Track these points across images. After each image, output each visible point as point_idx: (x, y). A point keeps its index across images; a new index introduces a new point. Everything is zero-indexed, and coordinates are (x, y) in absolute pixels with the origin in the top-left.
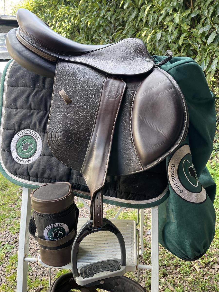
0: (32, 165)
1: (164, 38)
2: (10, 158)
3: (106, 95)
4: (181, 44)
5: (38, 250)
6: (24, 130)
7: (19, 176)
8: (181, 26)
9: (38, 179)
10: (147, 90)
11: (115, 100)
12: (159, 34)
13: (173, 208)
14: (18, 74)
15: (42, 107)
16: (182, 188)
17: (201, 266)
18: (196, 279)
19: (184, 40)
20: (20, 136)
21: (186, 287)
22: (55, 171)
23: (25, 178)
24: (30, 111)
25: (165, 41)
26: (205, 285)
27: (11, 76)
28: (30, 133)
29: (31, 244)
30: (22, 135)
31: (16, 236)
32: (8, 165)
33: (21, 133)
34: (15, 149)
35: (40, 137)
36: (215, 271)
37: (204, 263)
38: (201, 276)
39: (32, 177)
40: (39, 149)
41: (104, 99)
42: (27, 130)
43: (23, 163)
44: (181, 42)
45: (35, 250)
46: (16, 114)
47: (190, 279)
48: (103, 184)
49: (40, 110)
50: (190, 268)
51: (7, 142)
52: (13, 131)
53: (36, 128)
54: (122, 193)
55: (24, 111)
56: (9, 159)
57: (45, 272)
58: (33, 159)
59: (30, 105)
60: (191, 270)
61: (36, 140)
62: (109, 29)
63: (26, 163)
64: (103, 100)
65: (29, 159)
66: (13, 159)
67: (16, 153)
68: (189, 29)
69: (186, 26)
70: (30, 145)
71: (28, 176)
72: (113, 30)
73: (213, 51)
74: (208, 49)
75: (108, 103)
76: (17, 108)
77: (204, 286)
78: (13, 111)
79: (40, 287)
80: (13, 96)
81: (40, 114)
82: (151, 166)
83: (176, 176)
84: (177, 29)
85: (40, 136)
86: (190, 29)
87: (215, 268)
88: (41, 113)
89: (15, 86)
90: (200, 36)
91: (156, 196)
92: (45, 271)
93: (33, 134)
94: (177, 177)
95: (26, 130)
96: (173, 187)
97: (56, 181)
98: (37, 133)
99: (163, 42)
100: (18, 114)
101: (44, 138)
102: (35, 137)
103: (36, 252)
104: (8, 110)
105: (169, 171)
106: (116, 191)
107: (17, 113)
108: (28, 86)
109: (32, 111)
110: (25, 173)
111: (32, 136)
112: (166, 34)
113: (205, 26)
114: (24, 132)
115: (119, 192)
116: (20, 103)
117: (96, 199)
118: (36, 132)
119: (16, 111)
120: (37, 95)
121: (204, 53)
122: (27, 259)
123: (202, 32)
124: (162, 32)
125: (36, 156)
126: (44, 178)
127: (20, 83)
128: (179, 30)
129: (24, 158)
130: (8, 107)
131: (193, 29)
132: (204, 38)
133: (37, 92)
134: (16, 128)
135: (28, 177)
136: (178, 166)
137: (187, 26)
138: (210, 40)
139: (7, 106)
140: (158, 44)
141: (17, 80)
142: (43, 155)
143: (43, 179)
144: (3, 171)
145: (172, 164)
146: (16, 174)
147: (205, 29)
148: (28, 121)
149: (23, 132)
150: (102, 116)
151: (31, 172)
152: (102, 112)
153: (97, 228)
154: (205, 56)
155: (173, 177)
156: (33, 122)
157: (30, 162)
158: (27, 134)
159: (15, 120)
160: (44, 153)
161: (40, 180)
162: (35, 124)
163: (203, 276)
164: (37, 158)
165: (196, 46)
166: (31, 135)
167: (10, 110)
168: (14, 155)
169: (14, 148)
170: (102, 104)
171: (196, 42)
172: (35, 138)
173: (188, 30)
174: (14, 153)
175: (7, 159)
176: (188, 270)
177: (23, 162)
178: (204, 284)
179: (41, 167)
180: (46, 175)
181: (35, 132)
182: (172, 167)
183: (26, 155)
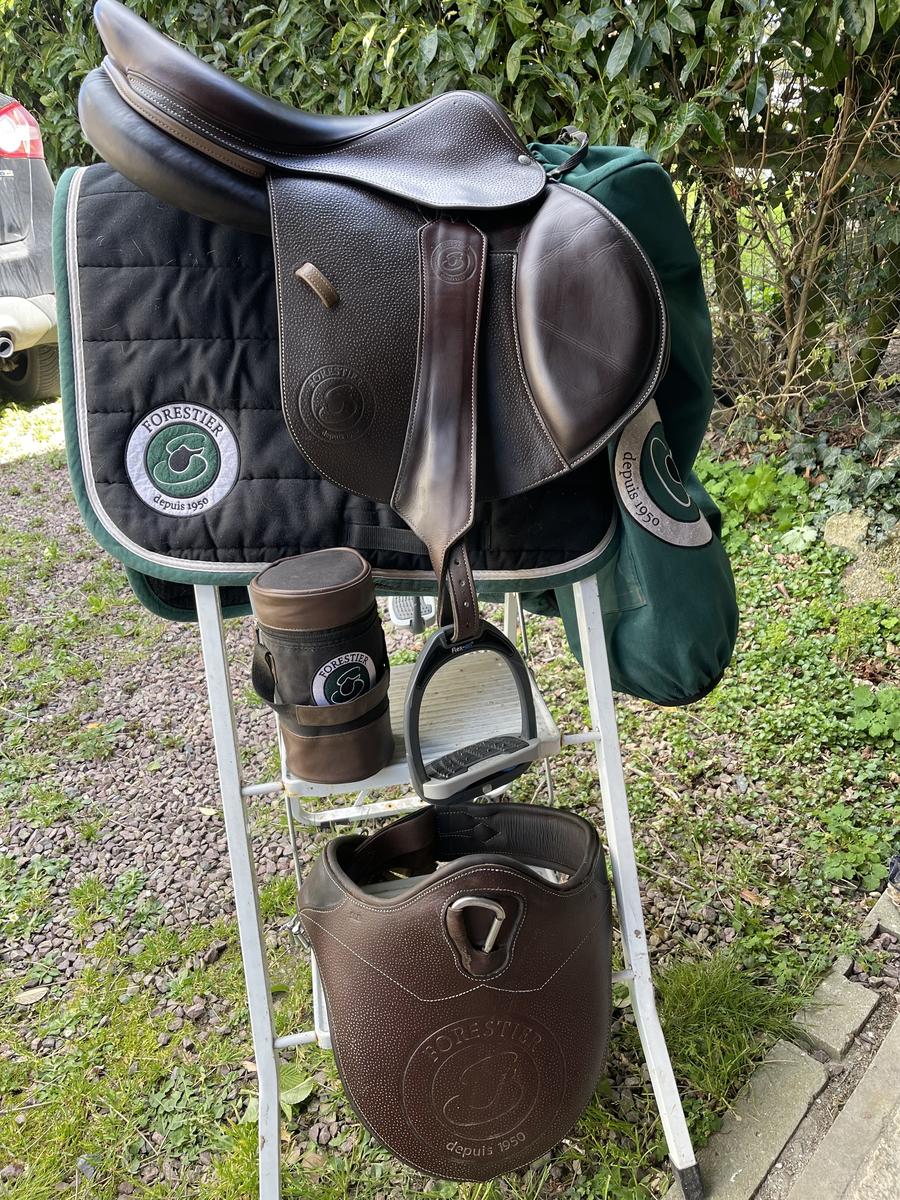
0: (218, 511)
1: (447, 56)
2: (134, 503)
3: (436, 272)
4: (512, 78)
5: (160, 852)
6: (166, 408)
7: (178, 552)
8: (504, 11)
9: (246, 551)
10: (547, 249)
11: (466, 285)
12: (428, 37)
13: (641, 569)
14: (114, 222)
15: (217, 329)
16: (657, 513)
17: (681, 787)
18: (676, 818)
19: (524, 63)
20: (154, 429)
21: (654, 845)
22: (295, 520)
23: (202, 556)
24: (179, 345)
25: (450, 67)
26: (704, 827)
27: (87, 233)
28: (187, 416)
29: (127, 841)
30: (162, 425)
31: (62, 830)
32: (134, 524)
33: (156, 420)
34: (144, 471)
35: (223, 424)
36: (722, 791)
37: (689, 776)
38: (687, 810)
39: (225, 547)
40: (226, 462)
41: (432, 282)
42: (175, 409)
43: (184, 512)
44: (513, 70)
45: (150, 856)
46: (131, 358)
47: (658, 823)
48: (470, 522)
49: (211, 337)
50: (654, 797)
51: (112, 453)
52: (127, 415)
53: (206, 397)
54: (499, 555)
55: (157, 347)
56: (132, 504)
57: (213, 906)
58: (215, 495)
59: (176, 324)
60: (658, 801)
61: (213, 434)
62: (206, 14)
63: (192, 512)
64: (431, 287)
65: (199, 498)
66: (144, 503)
67: (151, 485)
68: (538, 20)
69: (524, 11)
70: (193, 453)
71: (209, 548)
72: (222, 18)
73: (625, 103)
74: (612, 97)
75: (447, 295)
76: (127, 338)
77: (701, 832)
78: (119, 350)
79: (216, 947)
80: (109, 298)
81: (213, 352)
82: (589, 455)
83: (637, 483)
84: (494, 22)
85: (225, 421)
86: (540, 21)
87: (720, 785)
88: (216, 348)
89: (108, 266)
90: (576, 49)
91: (590, 549)
92: (211, 902)
93: (199, 417)
94: (641, 487)
95: (170, 407)
96: (633, 514)
97: (302, 549)
98: (210, 413)
99: (446, 70)
100: (140, 357)
101: (239, 425)
102: (207, 425)
103: (157, 859)
104: (98, 348)
105: (617, 473)
106: (481, 553)
107: (134, 354)
108: (156, 261)
109: (185, 343)
110: (201, 540)
111: (197, 422)
112: (455, 40)
113: (594, 10)
114: (166, 415)
115: (491, 552)
116: (136, 319)
117: (453, 566)
118: (207, 411)
119: (126, 348)
120: (194, 290)
121: (595, 111)
122: (247, 790)
123: (584, 35)
124: (440, 32)
125: (222, 486)
126: (263, 545)
127: (126, 252)
128: (500, 25)
129: (182, 496)
130: (91, 338)
131: (553, 22)
132: (592, 53)
133: (191, 280)
134: (138, 403)
135: (210, 552)
136: (639, 456)
137: (528, 10)
138: (614, 66)
139: (89, 335)
140: (424, 76)
141: (113, 243)
142: (245, 476)
143: (260, 549)
144: (117, 548)
145: (623, 453)
146: (165, 549)
147: (593, 22)
148: (177, 378)
149: (162, 415)
150: (436, 334)
151: (219, 535)
152: (436, 322)
153: (462, 645)
154: (601, 122)
155: (629, 489)
156: (195, 378)
157: (207, 507)
158: (177, 420)
159: (129, 377)
160: (248, 471)
161: (252, 554)
162: (203, 383)
163: (694, 808)
164: (227, 489)
165: (568, 87)
166: (190, 420)
167: (105, 346)
168: (145, 490)
169: (140, 469)
170: (432, 299)
171: (565, 69)
172: (207, 429)
173: (532, 25)
174: (143, 487)
175: (127, 507)
176: (649, 802)
177: (183, 508)
178: (700, 826)
179: (251, 514)
180: (270, 535)
181: (204, 410)
182: (626, 461)
183: (187, 485)
